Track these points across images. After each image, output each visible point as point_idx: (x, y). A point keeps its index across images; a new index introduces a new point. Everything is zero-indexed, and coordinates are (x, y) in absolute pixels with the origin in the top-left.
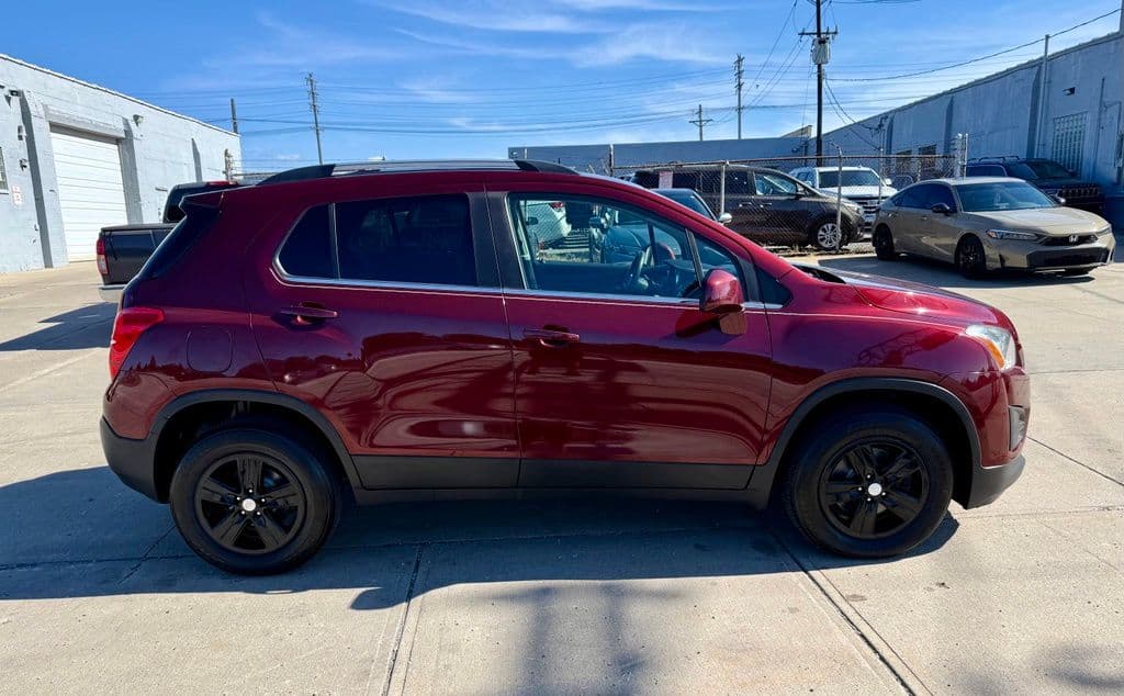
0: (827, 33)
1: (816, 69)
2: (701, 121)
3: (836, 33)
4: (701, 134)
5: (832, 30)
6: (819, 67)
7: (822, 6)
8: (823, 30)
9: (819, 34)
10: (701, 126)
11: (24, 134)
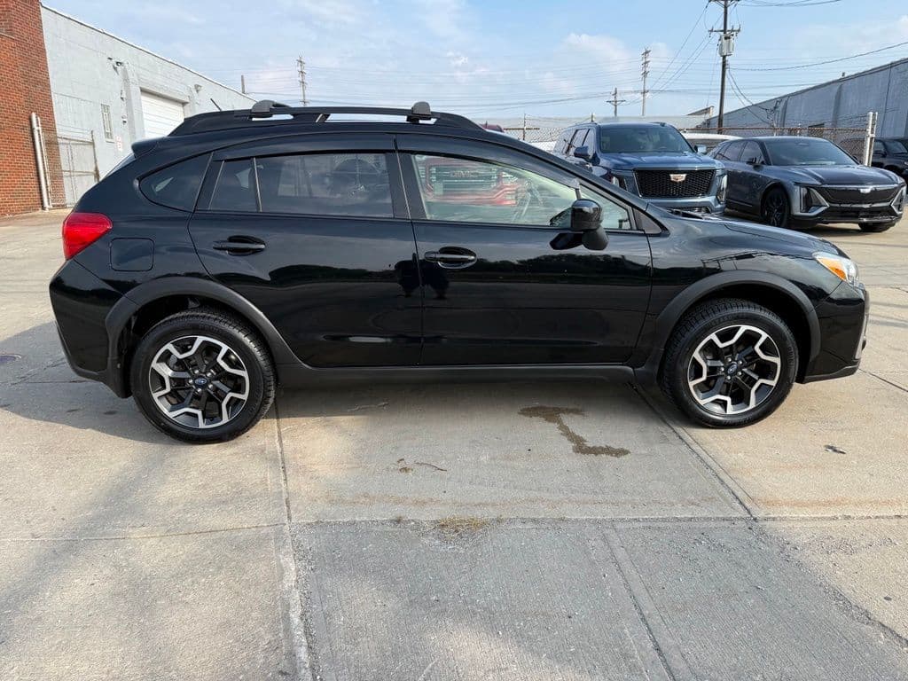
0: (732, 31)
1: (721, 61)
2: (616, 102)
3: (739, 31)
4: (616, 112)
5: (736, 28)
6: (724, 57)
7: (728, 9)
8: (729, 28)
9: (725, 31)
10: (616, 106)
11: (124, 96)
